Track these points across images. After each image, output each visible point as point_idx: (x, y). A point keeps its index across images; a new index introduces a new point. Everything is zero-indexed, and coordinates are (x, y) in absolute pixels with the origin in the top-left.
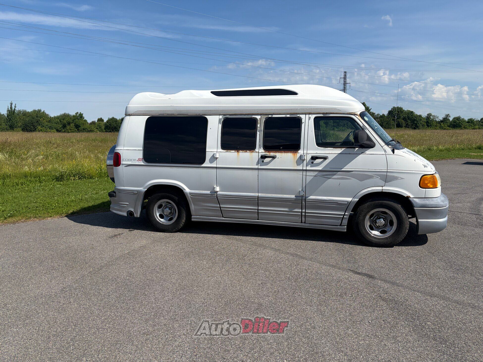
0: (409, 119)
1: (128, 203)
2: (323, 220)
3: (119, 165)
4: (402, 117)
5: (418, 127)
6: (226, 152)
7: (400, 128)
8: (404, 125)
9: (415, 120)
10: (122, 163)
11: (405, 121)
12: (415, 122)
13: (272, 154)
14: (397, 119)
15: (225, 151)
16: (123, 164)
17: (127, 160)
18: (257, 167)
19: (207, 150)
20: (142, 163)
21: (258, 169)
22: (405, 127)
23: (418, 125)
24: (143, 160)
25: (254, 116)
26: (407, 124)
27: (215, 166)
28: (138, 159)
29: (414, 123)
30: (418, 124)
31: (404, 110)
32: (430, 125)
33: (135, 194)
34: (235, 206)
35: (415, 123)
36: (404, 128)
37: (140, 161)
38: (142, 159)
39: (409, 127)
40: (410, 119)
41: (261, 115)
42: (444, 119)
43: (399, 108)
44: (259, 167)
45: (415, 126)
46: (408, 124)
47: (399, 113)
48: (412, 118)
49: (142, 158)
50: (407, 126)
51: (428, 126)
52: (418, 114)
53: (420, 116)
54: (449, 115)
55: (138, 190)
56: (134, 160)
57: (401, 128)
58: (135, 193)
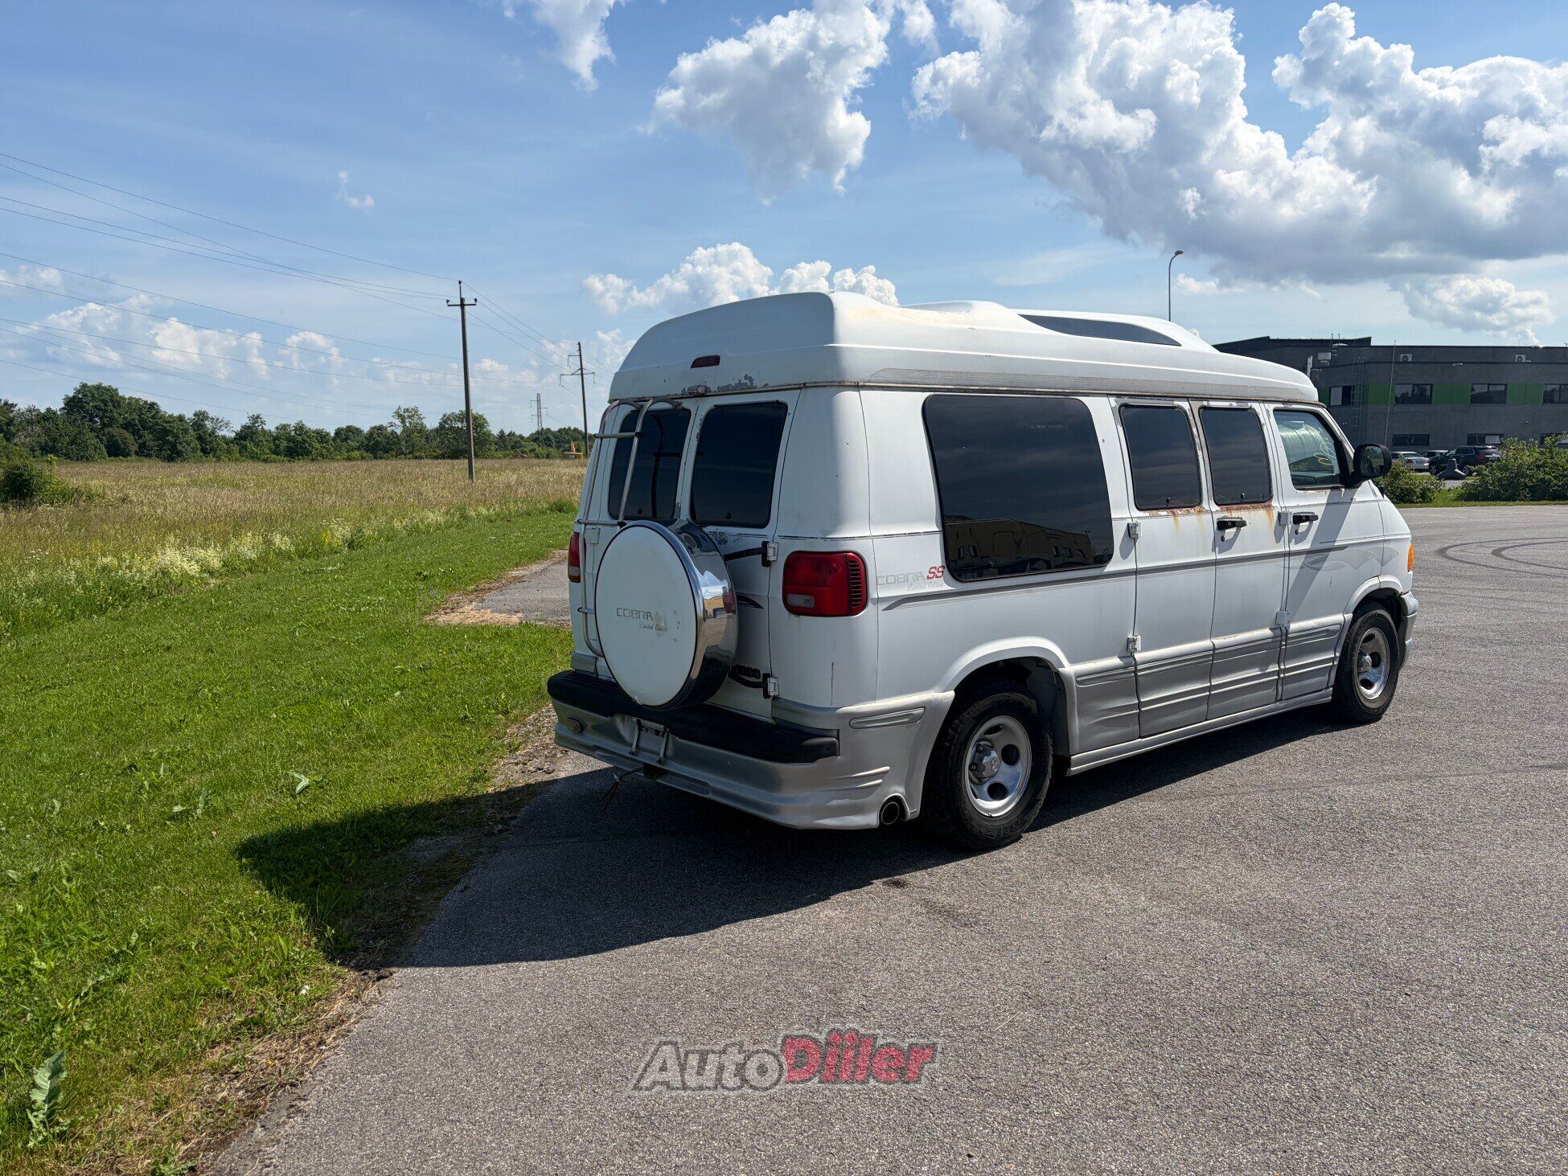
0: (144, 428)
1: (887, 768)
2: (1306, 682)
3: (862, 606)
4: (121, 420)
5: (179, 454)
6: (1150, 517)
7: (121, 457)
8: (134, 448)
9: (166, 432)
10: (874, 593)
11: (133, 433)
12: (170, 438)
13: (1235, 515)
14: (104, 425)
15: (1147, 514)
16: (879, 600)
17: (891, 580)
18: (1212, 557)
19: (1113, 516)
20: (942, 585)
21: (1216, 563)
22: (136, 453)
23: (179, 447)
24: (946, 570)
25: (1177, 403)
26: (143, 446)
27: (1132, 566)
28: (930, 572)
29: (167, 442)
30: (180, 443)
31: (123, 398)
32: (211, 450)
33: (914, 719)
34: (1169, 690)
35: (169, 442)
36: (134, 457)
37: (937, 577)
38: (941, 569)
39: (149, 456)
40: (151, 428)
41: (1187, 399)
42: (245, 428)
43: (105, 388)
44: (1221, 557)
45: (173, 452)
46: (144, 443)
47: (105, 405)
48: (157, 424)
49: (943, 567)
50: (143, 452)
51: (203, 451)
52: (176, 414)
53: (181, 418)
54: (258, 417)
55: (922, 702)
56: (917, 577)
57: (125, 457)
58: (918, 714)
